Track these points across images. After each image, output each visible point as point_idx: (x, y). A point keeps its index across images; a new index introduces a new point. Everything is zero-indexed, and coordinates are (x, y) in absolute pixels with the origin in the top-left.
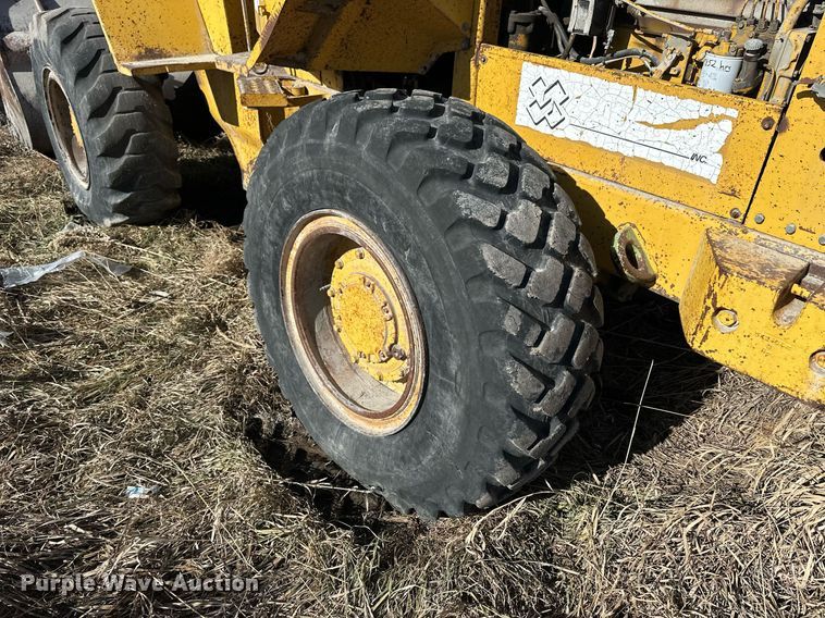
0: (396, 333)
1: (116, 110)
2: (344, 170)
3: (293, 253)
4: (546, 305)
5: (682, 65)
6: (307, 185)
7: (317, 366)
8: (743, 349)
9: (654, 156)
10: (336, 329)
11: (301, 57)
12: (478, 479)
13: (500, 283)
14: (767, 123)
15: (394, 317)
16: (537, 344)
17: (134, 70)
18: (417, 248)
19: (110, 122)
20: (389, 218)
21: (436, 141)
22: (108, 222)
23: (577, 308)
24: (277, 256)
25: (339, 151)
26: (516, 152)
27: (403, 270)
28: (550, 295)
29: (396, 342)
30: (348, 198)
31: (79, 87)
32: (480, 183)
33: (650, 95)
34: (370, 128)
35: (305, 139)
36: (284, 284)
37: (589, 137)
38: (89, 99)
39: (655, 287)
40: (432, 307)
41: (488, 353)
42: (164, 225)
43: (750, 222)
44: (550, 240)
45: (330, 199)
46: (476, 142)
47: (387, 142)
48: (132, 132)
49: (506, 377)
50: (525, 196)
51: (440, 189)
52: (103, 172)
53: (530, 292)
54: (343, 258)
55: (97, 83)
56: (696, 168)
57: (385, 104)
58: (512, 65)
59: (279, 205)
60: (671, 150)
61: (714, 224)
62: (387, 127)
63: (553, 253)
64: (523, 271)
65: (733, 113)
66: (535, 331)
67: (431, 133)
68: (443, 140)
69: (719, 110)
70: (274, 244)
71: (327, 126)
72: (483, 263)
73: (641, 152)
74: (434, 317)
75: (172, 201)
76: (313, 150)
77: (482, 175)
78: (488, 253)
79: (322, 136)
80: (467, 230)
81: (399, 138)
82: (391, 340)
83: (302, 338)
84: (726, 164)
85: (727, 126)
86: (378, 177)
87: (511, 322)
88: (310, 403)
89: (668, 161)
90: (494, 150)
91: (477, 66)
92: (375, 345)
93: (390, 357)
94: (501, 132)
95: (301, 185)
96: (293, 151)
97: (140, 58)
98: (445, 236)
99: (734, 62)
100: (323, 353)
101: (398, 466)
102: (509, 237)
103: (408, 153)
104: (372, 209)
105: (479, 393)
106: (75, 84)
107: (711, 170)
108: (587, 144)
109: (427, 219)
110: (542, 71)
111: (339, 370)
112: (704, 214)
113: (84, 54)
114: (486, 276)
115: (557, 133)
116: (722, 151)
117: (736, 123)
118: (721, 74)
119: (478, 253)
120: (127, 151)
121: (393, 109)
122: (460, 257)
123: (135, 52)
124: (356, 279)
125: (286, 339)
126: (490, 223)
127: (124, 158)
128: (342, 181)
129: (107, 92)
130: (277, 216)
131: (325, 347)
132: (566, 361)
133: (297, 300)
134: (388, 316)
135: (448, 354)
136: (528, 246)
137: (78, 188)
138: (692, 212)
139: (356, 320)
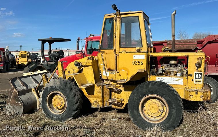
1: (77, 95)
8: (194, 99)
9: (176, 84)
14: (186, 78)
21: (163, 84)
25: (152, 87)
35: (145, 87)
38: (74, 94)
43: (188, 88)
48: (79, 99)
55: (74, 91)
56: (180, 84)
58: (155, 77)
60: (178, 83)
61: (185, 89)
65: (183, 78)
69: (181, 78)
73: (174, 84)
84: (184, 83)
89: (177, 84)
91: (149, 78)
96: (143, 89)
98: (169, 92)
99: (180, 74)
107: (182, 84)
110: (159, 77)
112: (183, 88)
113: (70, 87)
117: (183, 79)
127: (78, 104)
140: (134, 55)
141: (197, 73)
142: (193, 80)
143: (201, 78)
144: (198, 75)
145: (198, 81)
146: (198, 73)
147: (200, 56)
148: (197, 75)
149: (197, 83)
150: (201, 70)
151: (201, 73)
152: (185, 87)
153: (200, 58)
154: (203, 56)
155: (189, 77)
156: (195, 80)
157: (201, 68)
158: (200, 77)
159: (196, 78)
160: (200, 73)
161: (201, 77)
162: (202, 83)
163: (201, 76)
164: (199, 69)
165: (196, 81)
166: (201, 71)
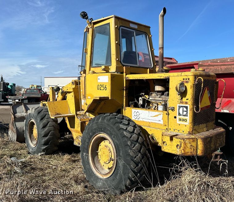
0: (111, 155)
1: (48, 126)
2: (102, 125)
3: (91, 144)
4: (135, 141)
5: (156, 108)
6: (95, 129)
7: (95, 168)
8: (168, 148)
9: (154, 122)
10: (99, 160)
11: (93, 111)
12: (127, 177)
13: (127, 137)
14: (167, 114)
15: (111, 152)
16: (134, 147)
17: (55, 117)
18: (114, 135)
19: (46, 129)
20: (109, 131)
21: (116, 119)
22: (40, 154)
23: (141, 143)
24: (88, 145)
25: (101, 122)
26: (129, 120)
27: (112, 140)
28: (135, 139)
29: (111, 157)
30: (103, 130)
31: (40, 122)
32: (123, 123)
33: (151, 112)
34: (106, 118)
35: (95, 121)
36: (89, 151)
37: (144, 120)
38: (43, 124)
39: (159, 145)
40: (117, 144)
41: (126, 149)
42: (54, 155)
43: (169, 130)
44: (135, 132)
45: (99, 131)
46: (123, 119)
47: (109, 119)
48: (51, 131)
49: (129, 153)
50: (131, 126)
51: (117, 125)
52: (42, 141)
53: (132, 139)
54: (101, 144)
55: (45, 121)
56: (160, 122)
57: (109, 114)
59: (89, 134)
60: (156, 120)
62: (109, 117)
63: (135, 134)
64: (130, 135)
65: (162, 113)
66: (133, 145)
67: (116, 118)
68: (118, 118)
70: (87, 143)
71: (99, 119)
72: (124, 134)
73: (152, 121)
74: (118, 146)
75: (56, 148)
76: (96, 123)
77: (123, 122)
78: (125, 133)
79: (98, 120)
80: (122, 130)
81: (111, 118)
82: (110, 157)
83: (92, 162)
85: (162, 115)
86: (108, 125)
87: (129, 143)
88: (93, 177)
89: (156, 122)
90: (125, 120)
91: (125, 110)
92: (108, 159)
93: (110, 161)
94: (127, 118)
95: (94, 129)
96: (93, 124)
97: (55, 115)
98: (118, 131)
99: (162, 106)
100: (96, 166)
101: (112, 182)
102: (128, 131)
103: (112, 120)
104: (107, 130)
105: (125, 157)
106: (40, 121)
107: (162, 122)
108: (144, 121)
109: (116, 129)
110: (135, 110)
111: (100, 169)
112: (162, 130)
113: (43, 115)
114: (125, 136)
115: (139, 120)
116: (162, 119)
118: (161, 108)
119: (123, 133)
120: (49, 135)
121: (110, 115)
122: (121, 134)
123: (55, 114)
124: (104, 146)
125: (89, 163)
126: (125, 129)
127: (48, 137)
128: (102, 127)
129: (47, 123)
130: (89, 137)
131: (97, 165)
132: (139, 151)
133: (92, 154)
134: (110, 152)
135: (120, 152)
136: (131, 132)
137: (32, 147)
138: (161, 130)
139: (104, 155)
140: (98, 76)
141: (181, 107)
142: (175, 117)
143: (186, 115)
144: (183, 110)
145: (183, 120)
146: (183, 107)
147: (185, 77)
148: (181, 109)
149: (181, 122)
150: (187, 101)
151: (186, 105)
152: (165, 127)
153: (185, 80)
154: (189, 77)
155: (170, 111)
156: (178, 117)
157: (187, 97)
158: (185, 113)
159: (179, 114)
160: (185, 107)
161: (187, 113)
162: (188, 123)
163: (187, 111)
164: (184, 100)
165: (180, 120)
166: (186, 103)
